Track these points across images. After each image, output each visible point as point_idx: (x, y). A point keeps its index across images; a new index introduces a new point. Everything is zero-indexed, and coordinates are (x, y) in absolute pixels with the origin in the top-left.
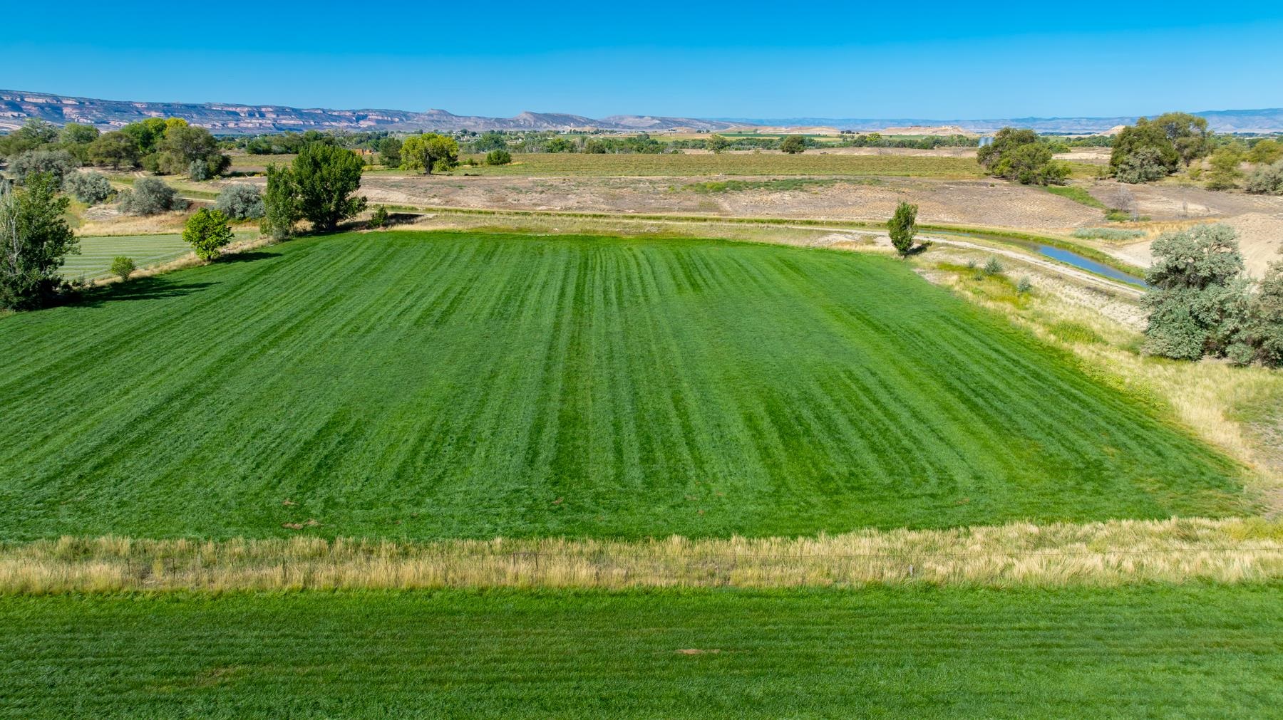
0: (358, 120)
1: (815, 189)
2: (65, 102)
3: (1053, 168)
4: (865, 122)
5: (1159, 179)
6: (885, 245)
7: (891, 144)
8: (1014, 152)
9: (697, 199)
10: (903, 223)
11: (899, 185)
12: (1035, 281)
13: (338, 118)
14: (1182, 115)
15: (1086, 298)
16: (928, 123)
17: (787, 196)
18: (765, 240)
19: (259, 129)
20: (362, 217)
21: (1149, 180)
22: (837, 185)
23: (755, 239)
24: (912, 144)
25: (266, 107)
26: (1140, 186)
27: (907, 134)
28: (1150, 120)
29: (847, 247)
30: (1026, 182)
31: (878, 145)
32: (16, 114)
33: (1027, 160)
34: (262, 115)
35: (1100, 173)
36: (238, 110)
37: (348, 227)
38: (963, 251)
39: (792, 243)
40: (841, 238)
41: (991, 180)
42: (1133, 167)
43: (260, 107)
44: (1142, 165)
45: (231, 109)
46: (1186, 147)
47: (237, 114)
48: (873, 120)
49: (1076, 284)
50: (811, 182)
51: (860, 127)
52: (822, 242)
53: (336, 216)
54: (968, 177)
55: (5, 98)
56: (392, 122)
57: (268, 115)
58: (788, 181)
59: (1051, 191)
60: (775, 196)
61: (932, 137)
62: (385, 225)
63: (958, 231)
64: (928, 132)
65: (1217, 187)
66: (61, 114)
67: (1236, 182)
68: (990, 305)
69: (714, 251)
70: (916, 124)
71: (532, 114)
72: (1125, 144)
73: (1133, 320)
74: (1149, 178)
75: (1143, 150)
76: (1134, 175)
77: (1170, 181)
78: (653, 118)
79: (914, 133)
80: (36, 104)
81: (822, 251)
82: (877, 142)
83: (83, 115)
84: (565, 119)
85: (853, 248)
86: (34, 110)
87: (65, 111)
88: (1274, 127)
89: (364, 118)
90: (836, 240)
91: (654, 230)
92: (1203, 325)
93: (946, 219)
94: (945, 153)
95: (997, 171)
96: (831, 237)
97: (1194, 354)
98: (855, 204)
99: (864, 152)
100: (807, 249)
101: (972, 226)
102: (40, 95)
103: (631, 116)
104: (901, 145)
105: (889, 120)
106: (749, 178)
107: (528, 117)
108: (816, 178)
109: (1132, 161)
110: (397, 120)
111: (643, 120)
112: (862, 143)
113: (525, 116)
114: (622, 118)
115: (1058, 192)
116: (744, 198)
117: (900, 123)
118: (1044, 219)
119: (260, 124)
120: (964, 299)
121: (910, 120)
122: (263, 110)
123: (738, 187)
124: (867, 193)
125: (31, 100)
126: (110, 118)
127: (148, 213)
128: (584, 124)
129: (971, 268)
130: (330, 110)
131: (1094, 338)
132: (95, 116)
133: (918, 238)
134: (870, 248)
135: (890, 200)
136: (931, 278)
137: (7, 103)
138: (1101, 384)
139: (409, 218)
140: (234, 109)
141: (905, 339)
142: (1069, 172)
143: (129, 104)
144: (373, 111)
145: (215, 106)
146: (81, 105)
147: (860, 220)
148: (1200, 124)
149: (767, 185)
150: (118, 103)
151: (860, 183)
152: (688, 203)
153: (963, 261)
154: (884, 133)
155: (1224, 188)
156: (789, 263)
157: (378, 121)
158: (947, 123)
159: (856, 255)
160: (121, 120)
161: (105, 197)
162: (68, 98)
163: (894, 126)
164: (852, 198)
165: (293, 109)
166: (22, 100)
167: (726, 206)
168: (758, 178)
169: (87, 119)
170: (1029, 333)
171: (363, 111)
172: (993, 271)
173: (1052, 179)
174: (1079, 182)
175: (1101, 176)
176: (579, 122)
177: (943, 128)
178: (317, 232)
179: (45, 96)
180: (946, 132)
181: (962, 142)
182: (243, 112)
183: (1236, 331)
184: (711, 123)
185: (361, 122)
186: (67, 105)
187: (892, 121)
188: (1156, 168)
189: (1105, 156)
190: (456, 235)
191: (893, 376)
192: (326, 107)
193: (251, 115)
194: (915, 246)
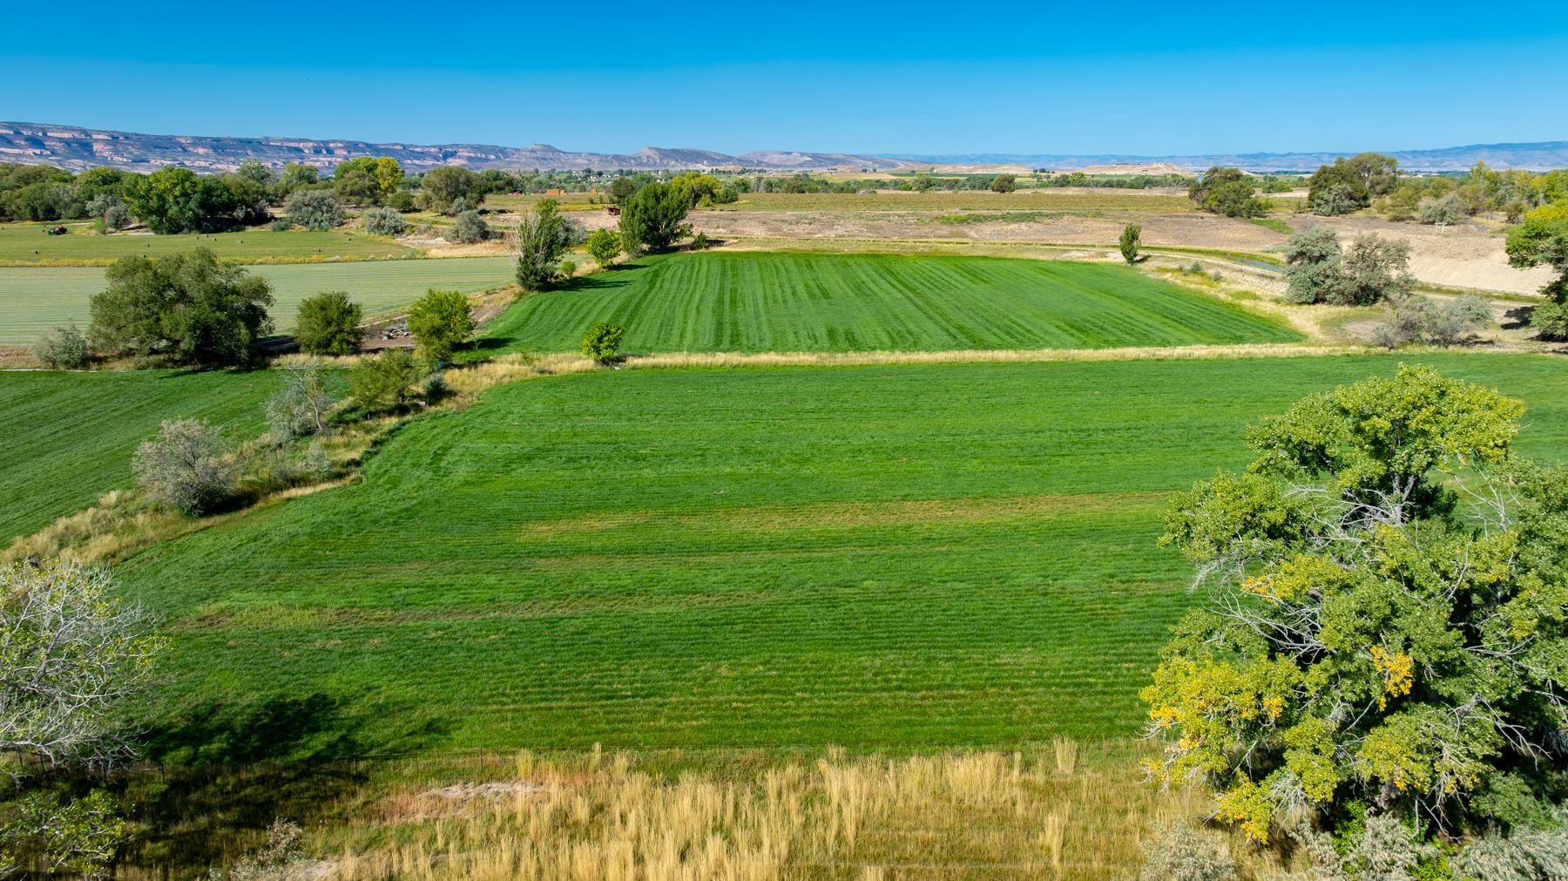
0: (446, 157)
1: (1047, 221)
2: (95, 137)
3: (1255, 202)
4: (1060, 158)
5: (1350, 212)
6: (1117, 257)
7: (1097, 184)
8: (1221, 188)
9: (946, 230)
10: (1131, 237)
11: (1120, 218)
12: (1224, 274)
13: (422, 155)
14: (1375, 156)
15: (1256, 281)
16: (1138, 160)
17: (1023, 226)
18: (1019, 256)
19: (328, 168)
20: (686, 241)
21: (1341, 213)
22: (1065, 218)
23: (1010, 256)
24: (1120, 185)
25: (334, 141)
26: (1333, 218)
27: (1113, 173)
28: (1346, 158)
29: (1085, 260)
30: (1232, 215)
31: (1081, 185)
32: (38, 152)
33: (1233, 196)
34: (330, 152)
35: (1299, 206)
36: (301, 145)
37: (676, 249)
38: (1175, 260)
39: (1041, 258)
40: (1079, 254)
41: (1201, 214)
42: (1327, 202)
43: (328, 142)
44: (1334, 200)
45: (292, 145)
46: (1378, 184)
47: (301, 150)
48: (1070, 157)
49: (1252, 274)
50: (1041, 215)
51: (1053, 165)
52: (1065, 256)
53: (666, 239)
54: (1181, 211)
55: (25, 133)
56: (487, 160)
57: (337, 152)
58: (1021, 215)
59: (1253, 222)
60: (1014, 226)
61: (1142, 177)
62: (707, 247)
63: (1172, 250)
64: (1136, 171)
65: (1397, 219)
66: (92, 153)
67: (1414, 214)
68: (1193, 286)
69: (982, 263)
70: (1122, 161)
71: (657, 149)
72: (1320, 181)
73: (1281, 289)
74: (1342, 212)
75: (1335, 186)
76: (1327, 209)
77: (1360, 214)
78: (803, 154)
79: (1120, 172)
80: (61, 140)
81: (1067, 262)
82: (1080, 181)
83: (117, 152)
84: (697, 156)
85: (1091, 260)
86: (59, 146)
87: (96, 147)
88: (1558, 164)
89: (453, 154)
90: (1076, 255)
91: (926, 250)
92: (1316, 284)
93: (1161, 242)
94: (1157, 192)
95: (1207, 206)
96: (1071, 254)
97: (1311, 300)
98: (1083, 232)
99: (1071, 191)
100: (1054, 262)
101: (1183, 247)
102: (65, 129)
103: (775, 152)
104: (1109, 184)
105: (1087, 157)
106: (985, 212)
107: (652, 153)
108: (1045, 212)
109: (1326, 197)
110: (493, 157)
111: (790, 157)
112: (1064, 182)
113: (649, 153)
114: (764, 154)
115: (1258, 223)
116: (987, 229)
117: (1102, 160)
118: (1242, 242)
119: (330, 163)
120: (1175, 285)
121: (1113, 157)
122: (332, 145)
123: (979, 219)
124: (1091, 223)
125: (55, 135)
126: (150, 156)
127: (472, 242)
128: (719, 162)
129: (1181, 269)
130: (412, 146)
131: (1255, 297)
132: (131, 153)
133: (1141, 253)
134: (1104, 260)
135: (1113, 229)
136: (1151, 276)
137: (28, 139)
138: (1254, 315)
139: (718, 243)
140: (296, 145)
141: (1140, 302)
142: (1271, 206)
143: (170, 139)
144: (463, 146)
145: (273, 140)
146: (114, 140)
147: (1090, 243)
148: (1391, 163)
149: (1003, 217)
150: (160, 138)
151: (1085, 216)
152: (940, 232)
153: (1175, 266)
154: (1089, 171)
155: (1402, 220)
156: (1045, 269)
157: (469, 159)
158: (1159, 159)
159: (1094, 264)
160: (164, 158)
161: (402, 231)
162: (99, 132)
163: (1094, 163)
164: (1080, 227)
165: (367, 145)
166: (45, 134)
167: (973, 234)
168: (993, 212)
169: (122, 156)
170: (1217, 298)
171: (450, 146)
172: (1196, 270)
173: (1255, 212)
174: (1281, 215)
175: (1299, 209)
176: (713, 159)
177: (1155, 166)
178: (652, 252)
179: (71, 129)
180: (1159, 170)
181: (1176, 181)
182: (307, 148)
183: (1332, 286)
184: (873, 159)
185: (450, 160)
186: (97, 141)
187: (1092, 157)
188: (1347, 202)
189: (1303, 194)
190: (768, 254)
191: (1133, 314)
192: (405, 143)
193: (317, 151)
194: (1138, 258)
